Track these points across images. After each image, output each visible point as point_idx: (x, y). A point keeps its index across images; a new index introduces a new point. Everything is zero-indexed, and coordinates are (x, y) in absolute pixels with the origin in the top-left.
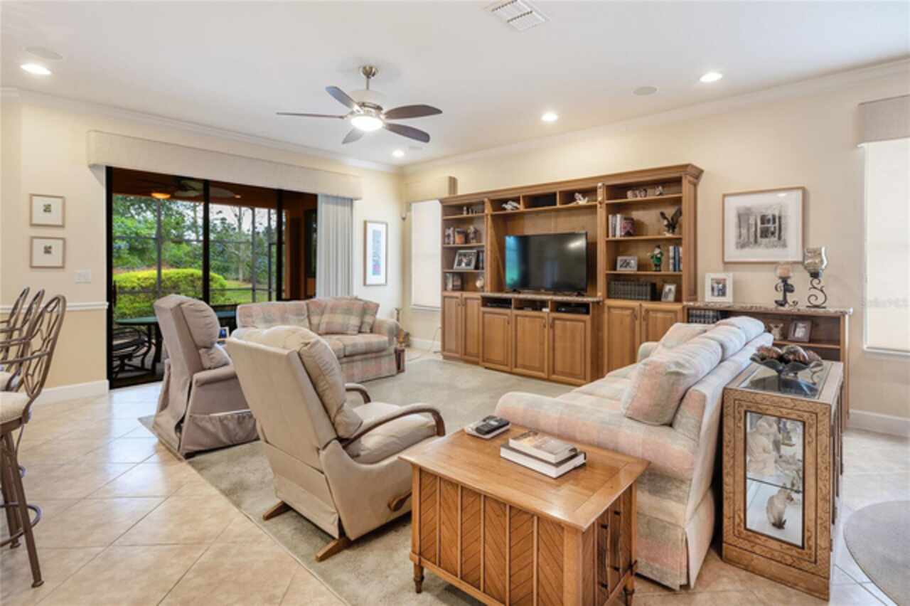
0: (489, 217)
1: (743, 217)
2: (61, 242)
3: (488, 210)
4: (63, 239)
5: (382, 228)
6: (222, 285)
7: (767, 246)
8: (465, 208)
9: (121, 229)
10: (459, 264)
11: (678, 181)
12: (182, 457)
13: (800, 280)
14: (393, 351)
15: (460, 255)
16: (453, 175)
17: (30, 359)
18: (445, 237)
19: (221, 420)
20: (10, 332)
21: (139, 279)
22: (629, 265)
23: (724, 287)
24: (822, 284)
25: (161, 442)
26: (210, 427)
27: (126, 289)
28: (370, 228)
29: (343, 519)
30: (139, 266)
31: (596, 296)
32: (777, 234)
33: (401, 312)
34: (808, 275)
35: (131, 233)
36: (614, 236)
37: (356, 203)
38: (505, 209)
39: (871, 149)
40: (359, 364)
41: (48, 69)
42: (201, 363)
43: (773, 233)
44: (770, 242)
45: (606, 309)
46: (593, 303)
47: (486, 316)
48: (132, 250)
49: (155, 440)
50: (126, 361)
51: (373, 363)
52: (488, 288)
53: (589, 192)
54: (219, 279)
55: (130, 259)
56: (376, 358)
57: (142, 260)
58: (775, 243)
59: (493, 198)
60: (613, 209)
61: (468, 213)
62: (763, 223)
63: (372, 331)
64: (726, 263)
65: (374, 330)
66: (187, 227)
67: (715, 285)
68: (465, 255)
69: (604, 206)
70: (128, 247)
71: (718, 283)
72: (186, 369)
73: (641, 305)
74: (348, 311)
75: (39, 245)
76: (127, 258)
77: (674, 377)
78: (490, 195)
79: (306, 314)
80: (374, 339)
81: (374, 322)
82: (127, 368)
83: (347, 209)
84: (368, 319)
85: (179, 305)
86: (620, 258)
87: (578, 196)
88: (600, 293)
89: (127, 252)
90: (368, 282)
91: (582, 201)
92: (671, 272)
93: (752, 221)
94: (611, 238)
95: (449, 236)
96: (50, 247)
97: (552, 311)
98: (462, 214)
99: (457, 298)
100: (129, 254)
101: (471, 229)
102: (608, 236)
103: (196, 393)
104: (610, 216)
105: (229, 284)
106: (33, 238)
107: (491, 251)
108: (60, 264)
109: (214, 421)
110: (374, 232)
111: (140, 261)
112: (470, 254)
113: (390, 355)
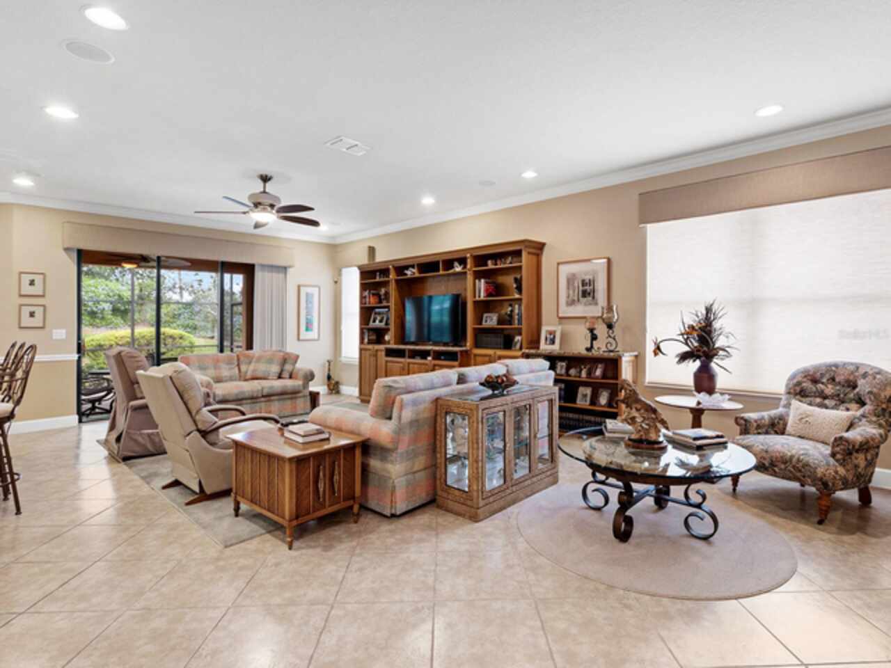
0: (393, 281)
1: (570, 280)
2: (42, 308)
3: (392, 276)
4: (44, 306)
5: (315, 291)
6: (191, 343)
7: (585, 305)
8: (378, 273)
9: (105, 292)
10: (374, 321)
11: (518, 254)
12: (120, 460)
13: (601, 330)
14: (308, 394)
15: (376, 313)
16: (372, 245)
17: (17, 381)
18: (362, 298)
19: (149, 435)
20: (4, 370)
21: (116, 338)
22: (491, 321)
23: (554, 337)
24: (615, 334)
25: (110, 454)
26: (140, 439)
27: (105, 347)
28: (303, 291)
29: (203, 482)
30: (121, 326)
31: (465, 346)
32: (592, 294)
33: (332, 364)
34: (605, 326)
35: (114, 296)
36: (479, 297)
37: (290, 271)
38: (406, 274)
39: (652, 229)
40: (276, 403)
41: (32, 181)
42: (136, 396)
43: (589, 294)
44: (588, 301)
45: (472, 356)
46: (461, 352)
47: (389, 364)
48: (115, 311)
49: (106, 453)
50: (97, 404)
51: (289, 402)
52: (392, 342)
53: (462, 261)
54: (189, 337)
55: (113, 319)
56: (291, 399)
57: (125, 321)
58: (591, 302)
59: (396, 265)
60: (478, 275)
61: (380, 277)
62: (583, 285)
63: (291, 377)
64: (561, 318)
65: (293, 376)
66: (167, 289)
67: (548, 336)
68: (379, 314)
69: (471, 272)
70: (111, 308)
71: (551, 334)
72: (125, 399)
73: (495, 353)
74: (270, 361)
75: (26, 311)
76: (111, 319)
77: (388, 389)
78: (394, 263)
79: (236, 364)
80: (288, 383)
81: (293, 370)
82: (97, 410)
83: (281, 275)
84: (288, 367)
85: (119, 353)
86: (485, 315)
87: (456, 264)
88: (469, 343)
89: (111, 312)
90: (301, 337)
91: (458, 269)
92: (516, 326)
93: (576, 284)
94: (477, 298)
95: (365, 297)
96: (34, 312)
97: (434, 359)
98: (375, 278)
99: (369, 350)
100: (112, 315)
101: (383, 291)
102: (475, 297)
103: (131, 416)
104: (477, 281)
105: (198, 341)
106: (21, 305)
107: (395, 311)
108: (41, 325)
109: (144, 436)
110: (307, 294)
111: (122, 322)
112: (383, 313)
113: (304, 396)
